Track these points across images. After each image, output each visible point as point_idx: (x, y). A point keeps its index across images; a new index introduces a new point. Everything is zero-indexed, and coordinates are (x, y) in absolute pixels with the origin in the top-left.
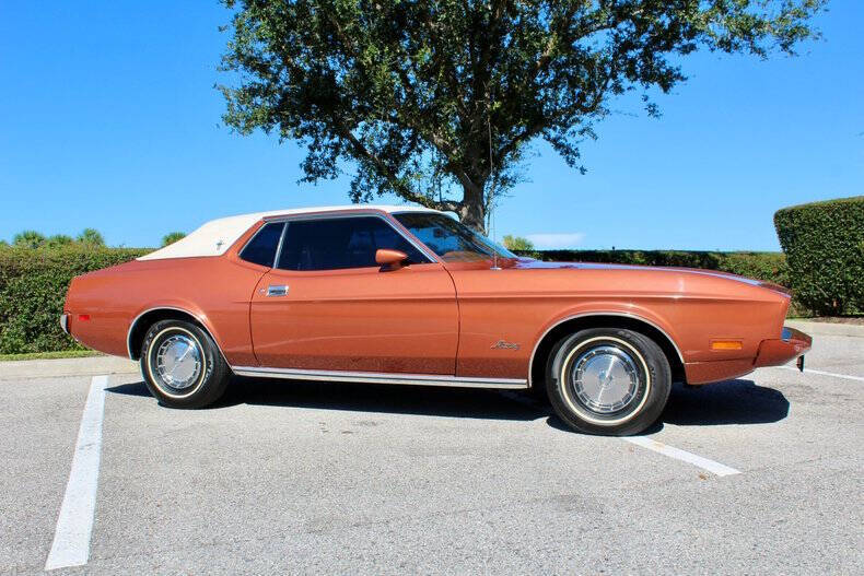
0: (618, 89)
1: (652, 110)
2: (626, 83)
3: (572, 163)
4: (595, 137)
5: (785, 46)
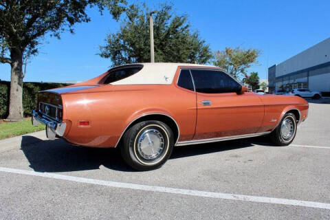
1: (72, 31)
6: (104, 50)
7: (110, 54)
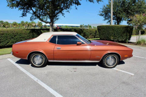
0: (72, 5)
1: (76, 8)
2: (73, 4)
3: (63, 15)
4: (69, 12)
5: (98, 2)
6: (101, 12)
7: (104, 15)
